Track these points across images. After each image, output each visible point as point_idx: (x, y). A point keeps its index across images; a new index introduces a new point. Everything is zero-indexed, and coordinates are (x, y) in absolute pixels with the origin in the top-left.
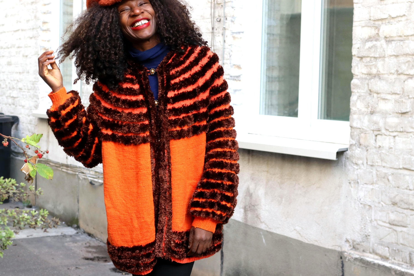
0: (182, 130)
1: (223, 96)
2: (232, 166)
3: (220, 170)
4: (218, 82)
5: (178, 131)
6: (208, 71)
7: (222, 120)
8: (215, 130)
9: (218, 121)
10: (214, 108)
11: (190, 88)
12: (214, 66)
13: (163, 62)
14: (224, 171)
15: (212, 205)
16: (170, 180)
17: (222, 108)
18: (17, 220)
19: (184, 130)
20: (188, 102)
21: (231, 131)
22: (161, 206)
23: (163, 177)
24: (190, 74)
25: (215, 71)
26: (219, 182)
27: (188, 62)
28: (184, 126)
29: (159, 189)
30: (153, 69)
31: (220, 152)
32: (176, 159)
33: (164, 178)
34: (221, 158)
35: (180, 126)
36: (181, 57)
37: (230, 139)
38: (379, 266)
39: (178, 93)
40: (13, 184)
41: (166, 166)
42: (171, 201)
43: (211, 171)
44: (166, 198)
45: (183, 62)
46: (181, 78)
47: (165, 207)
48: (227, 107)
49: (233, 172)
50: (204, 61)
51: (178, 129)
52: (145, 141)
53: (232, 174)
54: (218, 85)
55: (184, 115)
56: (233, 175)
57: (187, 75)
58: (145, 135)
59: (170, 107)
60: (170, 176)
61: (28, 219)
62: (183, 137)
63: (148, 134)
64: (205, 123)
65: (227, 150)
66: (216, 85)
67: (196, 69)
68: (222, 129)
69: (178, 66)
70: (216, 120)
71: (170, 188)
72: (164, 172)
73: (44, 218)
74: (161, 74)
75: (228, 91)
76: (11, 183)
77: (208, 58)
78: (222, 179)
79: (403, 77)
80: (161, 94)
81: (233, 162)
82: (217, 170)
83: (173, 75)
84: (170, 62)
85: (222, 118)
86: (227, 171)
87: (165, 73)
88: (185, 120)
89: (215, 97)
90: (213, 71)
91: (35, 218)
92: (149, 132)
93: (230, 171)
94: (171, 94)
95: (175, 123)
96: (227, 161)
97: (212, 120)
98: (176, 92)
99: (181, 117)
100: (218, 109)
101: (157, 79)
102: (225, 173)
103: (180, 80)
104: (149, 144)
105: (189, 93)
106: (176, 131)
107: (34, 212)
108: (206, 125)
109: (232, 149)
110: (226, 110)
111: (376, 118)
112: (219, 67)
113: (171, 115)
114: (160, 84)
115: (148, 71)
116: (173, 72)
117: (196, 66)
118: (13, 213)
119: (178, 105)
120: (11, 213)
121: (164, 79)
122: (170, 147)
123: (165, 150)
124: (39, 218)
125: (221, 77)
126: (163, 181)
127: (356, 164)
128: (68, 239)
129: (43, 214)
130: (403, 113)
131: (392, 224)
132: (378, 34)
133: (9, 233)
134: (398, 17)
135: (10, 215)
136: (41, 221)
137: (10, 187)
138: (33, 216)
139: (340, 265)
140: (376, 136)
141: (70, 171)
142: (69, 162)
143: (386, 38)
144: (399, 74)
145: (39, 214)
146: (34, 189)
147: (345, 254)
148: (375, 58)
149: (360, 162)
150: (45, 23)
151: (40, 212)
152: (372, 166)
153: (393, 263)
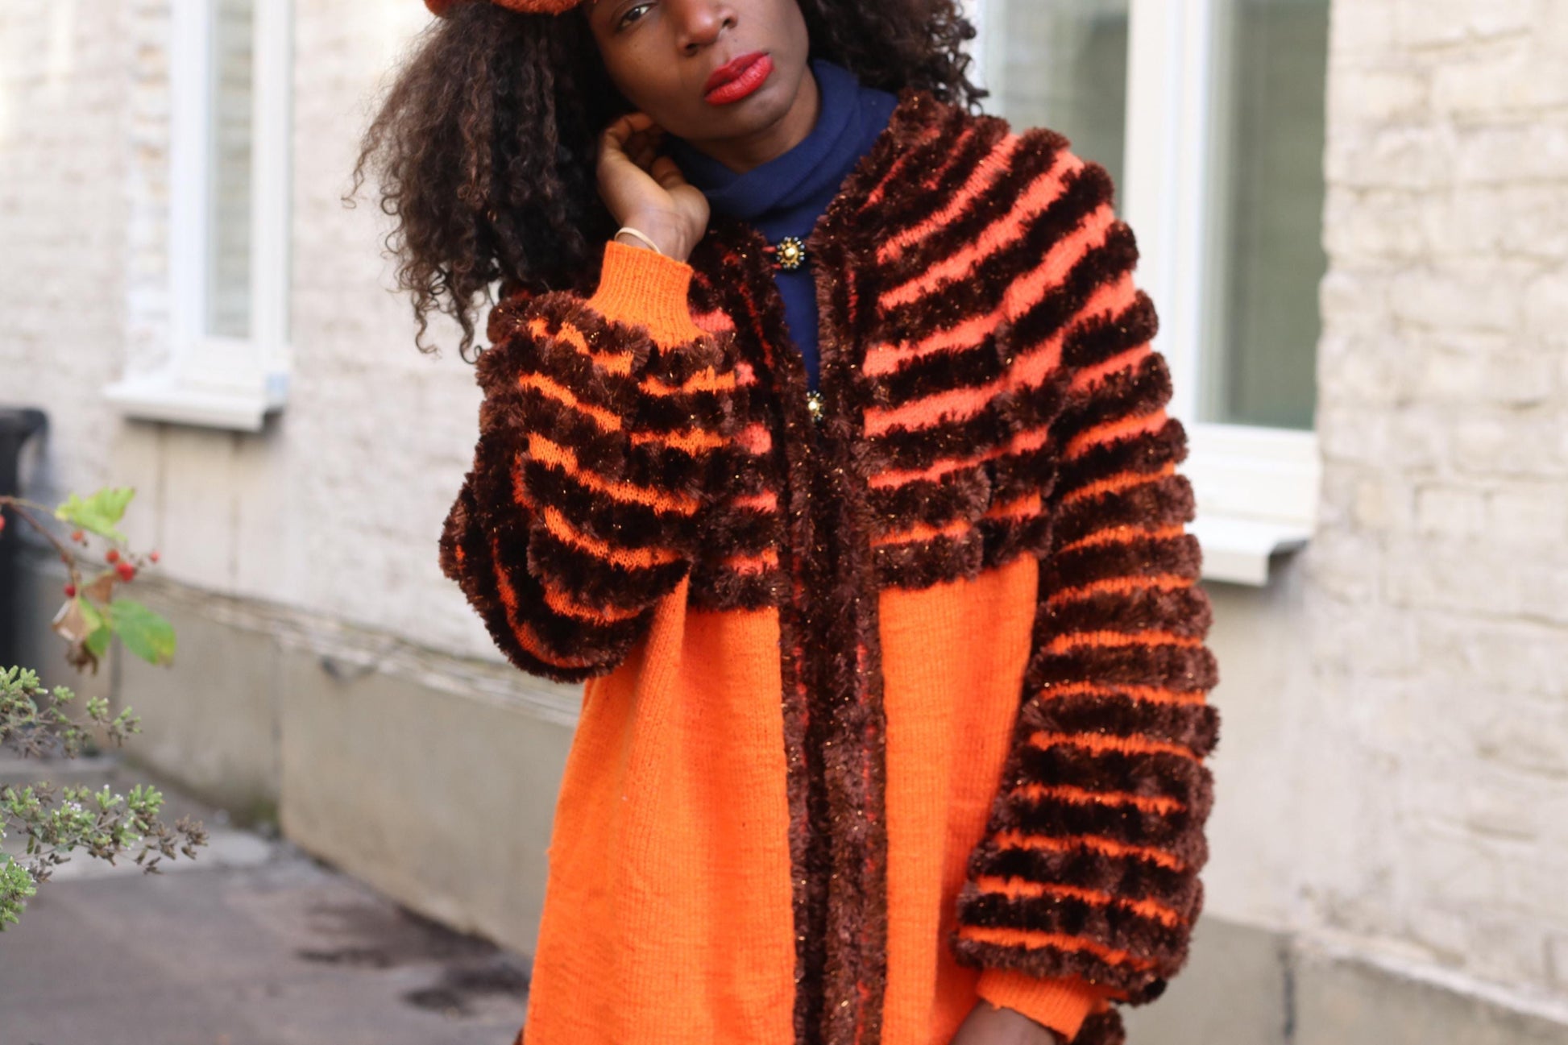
0: (940, 542)
1: (1135, 372)
2: (1176, 719)
3: (1112, 743)
4: (1108, 301)
5: (922, 545)
6: (1057, 246)
7: (1127, 493)
8: (1089, 541)
9: (1107, 495)
10: (1087, 430)
11: (968, 334)
12: (1088, 219)
13: (840, 202)
14: (1134, 744)
15: (1075, 917)
16: (881, 796)
17: (1128, 428)
18: (43, 827)
19: (950, 540)
20: (963, 403)
21: (1175, 542)
22: (835, 932)
23: (847, 782)
24: (973, 263)
25: (1094, 245)
26: (1111, 799)
27: (960, 201)
28: (949, 518)
29: (827, 842)
30: (793, 242)
31: (1112, 649)
32: (909, 691)
33: (850, 789)
34: (1121, 681)
35: (931, 521)
36: (930, 177)
37: (1168, 582)
38: (1429, 991)
39: (916, 358)
40: (26, 690)
41: (858, 727)
42: (883, 906)
43: (1065, 745)
44: (860, 891)
45: (940, 200)
46: (930, 282)
47: (852, 935)
48: (1154, 424)
49: (1181, 751)
50: (1043, 193)
51: (921, 534)
52: (752, 597)
53: (1177, 759)
54: (1108, 312)
55: (947, 466)
56: (1181, 766)
57: (957, 267)
58: (759, 567)
59: (877, 423)
60: (880, 779)
61: (84, 824)
62: (948, 578)
63: (772, 559)
64: (1031, 507)
65: (1153, 638)
66: (1102, 314)
67: (1003, 233)
68: (1124, 534)
69: (912, 219)
70: (1099, 488)
71: (880, 841)
72: (852, 758)
73: (146, 821)
74: (833, 260)
75: (1156, 345)
76: (18, 684)
77: (1063, 180)
78: (1130, 786)
79: (1520, 267)
80: (834, 362)
81: (1184, 701)
82: (1097, 742)
83: (889, 265)
84: (873, 198)
85: (1125, 481)
86: (1154, 748)
87: (851, 255)
88: (955, 490)
89: (1095, 375)
90: (1088, 246)
91: (111, 820)
92: (779, 555)
93: (1167, 747)
94: (881, 360)
95: (902, 505)
96: (1150, 695)
97: (1072, 489)
98: (905, 352)
99: (934, 474)
100: (1104, 434)
101: (813, 287)
102: (1144, 755)
103: (922, 289)
104: (772, 614)
105: (970, 355)
106: (911, 544)
107: (107, 794)
108: (1036, 518)
109: (1177, 635)
110: (1146, 437)
111: (1415, 422)
112: (1114, 226)
113: (881, 469)
114: (824, 311)
115: (771, 249)
116: (890, 249)
117: (1001, 219)
118: (30, 801)
119: (919, 414)
120: (21, 802)
121: (847, 286)
122: (882, 629)
123: (855, 645)
124: (126, 820)
125: (1125, 273)
126: (845, 804)
127: (1343, 599)
128: (239, 881)
129: (143, 803)
130: (1523, 407)
131: (1480, 827)
132: (1425, 103)
133: (13, 876)
134: (1501, 35)
135: (18, 808)
136: (135, 832)
137: (18, 700)
138: (105, 813)
139: (1279, 986)
140: (1418, 490)
141: (246, 620)
142: (244, 584)
143: (1455, 116)
144: (1504, 252)
145: (129, 804)
146: (105, 711)
147: (1301, 944)
148: (1417, 194)
149: (1355, 591)
150: (147, 49)
151: (131, 796)
152: (1403, 606)
153: (1481, 978)
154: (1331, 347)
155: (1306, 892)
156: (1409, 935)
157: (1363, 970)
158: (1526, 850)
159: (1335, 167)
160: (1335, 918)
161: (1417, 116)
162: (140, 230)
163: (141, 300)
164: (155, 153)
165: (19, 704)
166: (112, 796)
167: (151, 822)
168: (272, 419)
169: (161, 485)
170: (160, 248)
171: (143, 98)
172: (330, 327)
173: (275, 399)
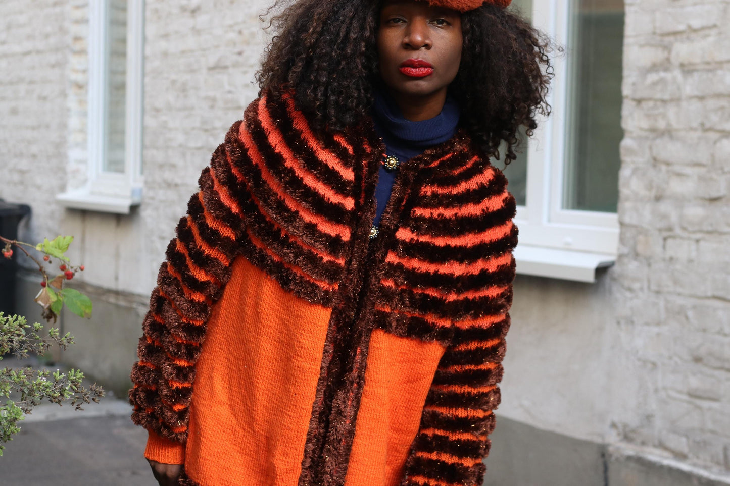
16: (356, 415)
18: (28, 388)
22: (324, 467)
27: (462, 188)
30: (395, 159)
38: (670, 470)
40: (20, 325)
41: (352, 383)
42: (346, 460)
44: (338, 453)
47: (331, 470)
59: (392, 258)
60: (357, 407)
61: (47, 387)
71: (352, 432)
72: (346, 396)
73: (76, 386)
76: (17, 323)
79: (713, 136)
84: (433, 165)
91: (60, 385)
98: (414, 236)
107: (58, 374)
111: (665, 207)
115: (385, 156)
116: (428, 190)
118: (22, 377)
120: (18, 377)
121: (406, 194)
122: (371, 345)
123: (357, 347)
124: (67, 385)
127: (630, 289)
128: (119, 423)
129: (74, 378)
130: (714, 200)
131: (694, 395)
132: (668, 60)
133: (14, 411)
134: (703, 28)
135: (17, 380)
136: (71, 391)
137: (16, 330)
138: (57, 382)
139: (601, 469)
140: (665, 239)
141: (122, 303)
142: (121, 286)
143: (682, 65)
144: (705, 129)
145: (67, 378)
146: (57, 334)
147: (611, 449)
148: (664, 102)
149: (636, 286)
150: (77, 39)
151: (69, 374)
152: (658, 292)
153: (695, 465)
154: (625, 173)
155: (614, 425)
156: (662, 445)
157: (640, 461)
158: (715, 405)
159: (627, 90)
160: (627, 437)
161: (665, 65)
162: (74, 122)
163: (74, 154)
164: (80, 86)
165: (17, 332)
166: (60, 374)
167: (77, 386)
168: (134, 209)
169: (83, 240)
170: (83, 131)
171: (75, 61)
172: (161, 166)
173: (136, 200)
